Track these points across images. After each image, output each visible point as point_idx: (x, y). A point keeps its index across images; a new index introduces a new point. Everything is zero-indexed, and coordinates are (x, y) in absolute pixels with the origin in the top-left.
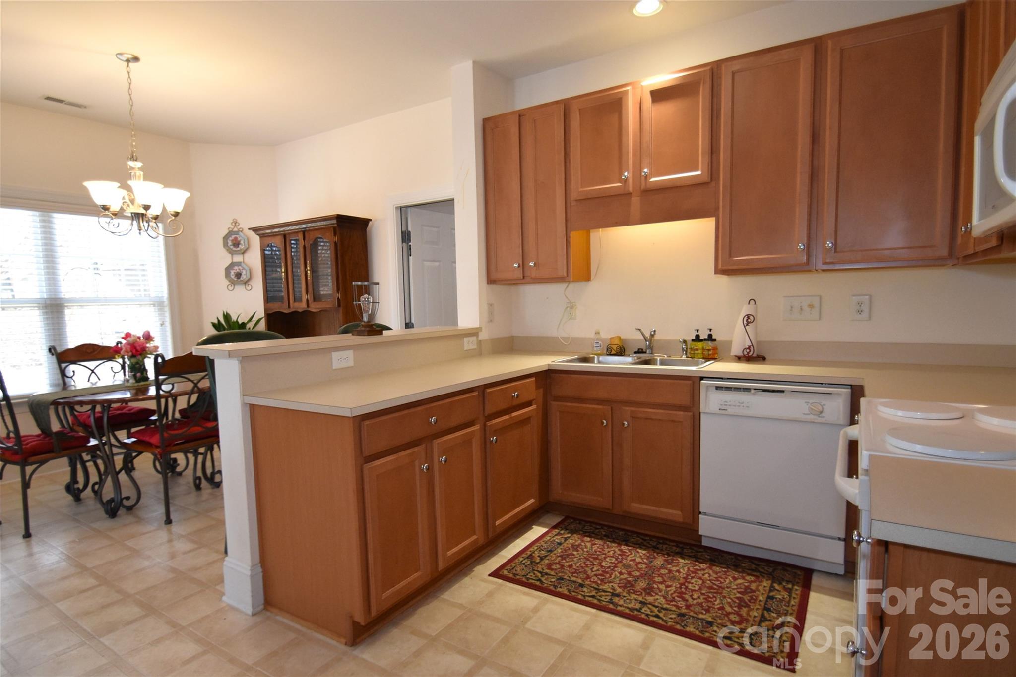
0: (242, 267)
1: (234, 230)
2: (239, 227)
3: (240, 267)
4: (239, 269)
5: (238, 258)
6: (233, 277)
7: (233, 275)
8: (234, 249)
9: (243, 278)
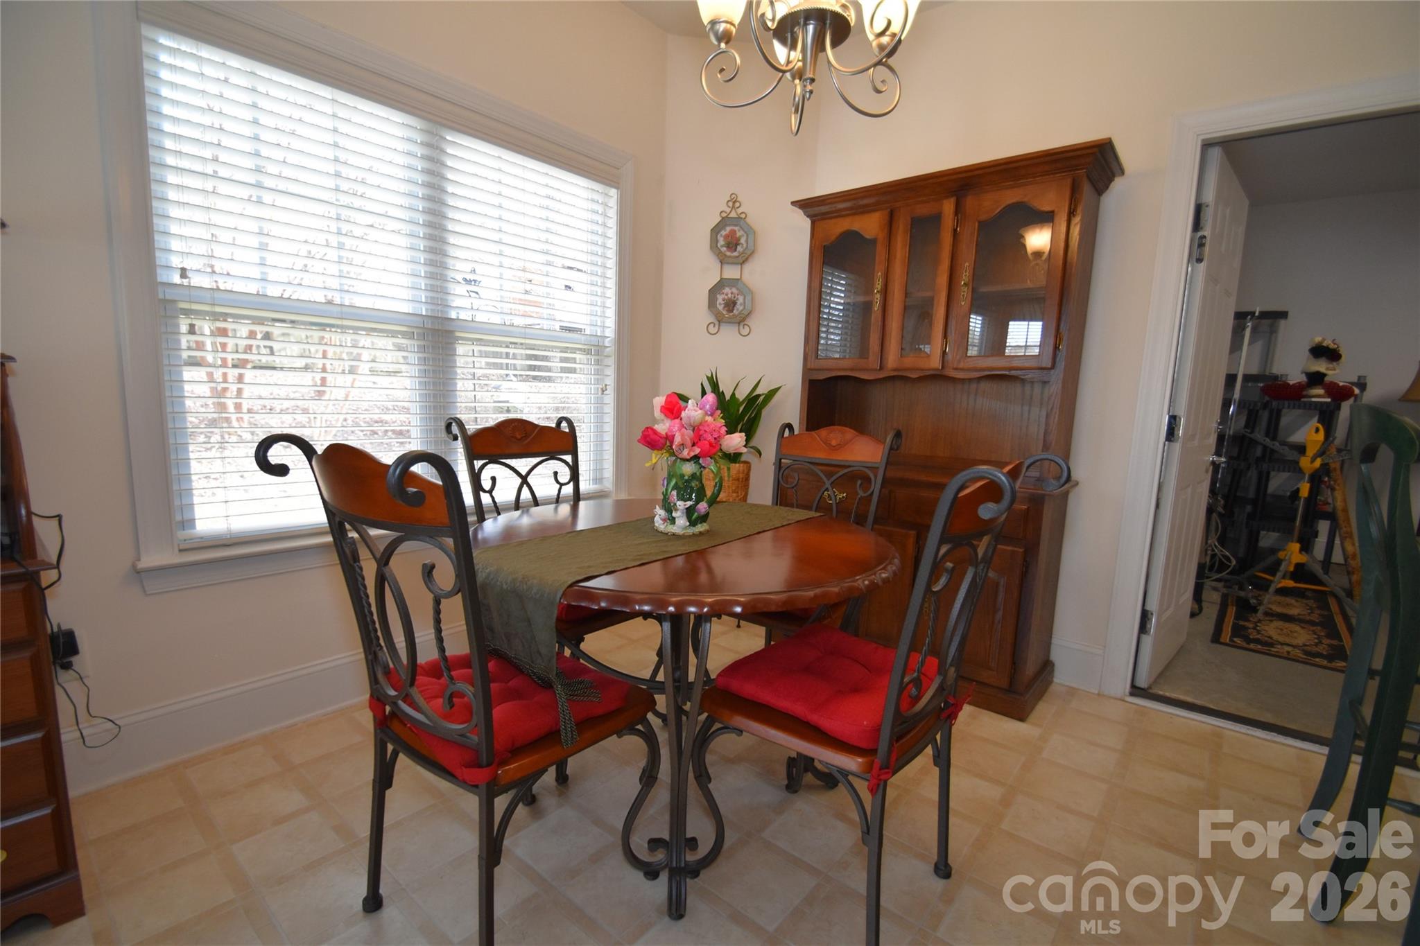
0: (737, 289)
1: (731, 216)
2: (739, 211)
3: (734, 290)
4: (732, 293)
5: (731, 272)
6: (721, 308)
7: (720, 304)
8: (728, 254)
9: (738, 310)
